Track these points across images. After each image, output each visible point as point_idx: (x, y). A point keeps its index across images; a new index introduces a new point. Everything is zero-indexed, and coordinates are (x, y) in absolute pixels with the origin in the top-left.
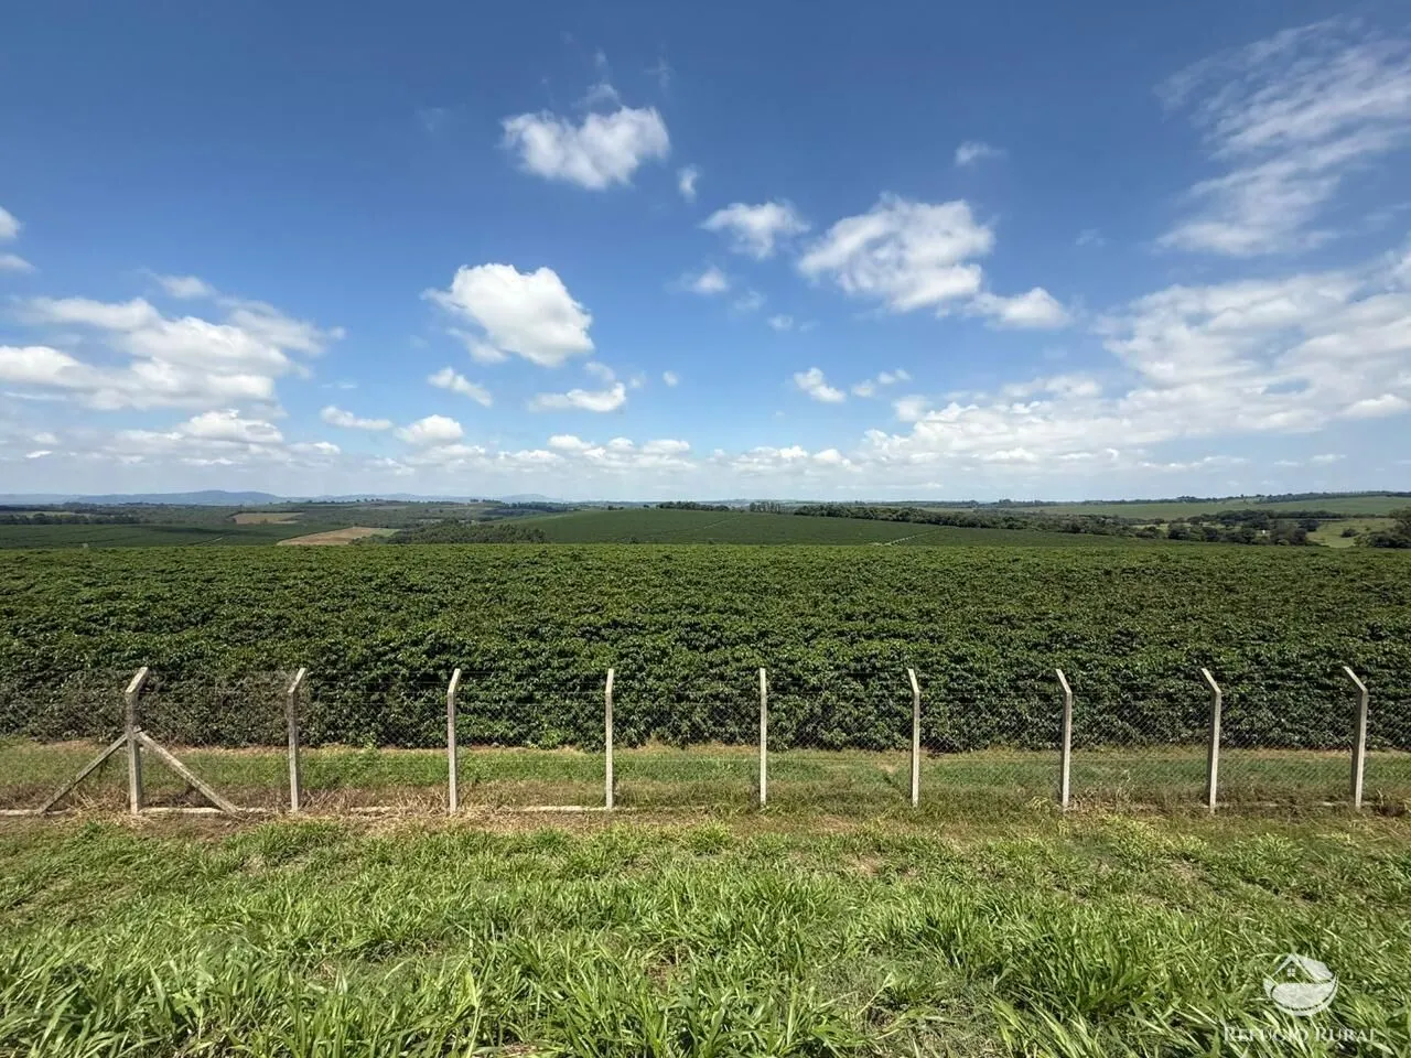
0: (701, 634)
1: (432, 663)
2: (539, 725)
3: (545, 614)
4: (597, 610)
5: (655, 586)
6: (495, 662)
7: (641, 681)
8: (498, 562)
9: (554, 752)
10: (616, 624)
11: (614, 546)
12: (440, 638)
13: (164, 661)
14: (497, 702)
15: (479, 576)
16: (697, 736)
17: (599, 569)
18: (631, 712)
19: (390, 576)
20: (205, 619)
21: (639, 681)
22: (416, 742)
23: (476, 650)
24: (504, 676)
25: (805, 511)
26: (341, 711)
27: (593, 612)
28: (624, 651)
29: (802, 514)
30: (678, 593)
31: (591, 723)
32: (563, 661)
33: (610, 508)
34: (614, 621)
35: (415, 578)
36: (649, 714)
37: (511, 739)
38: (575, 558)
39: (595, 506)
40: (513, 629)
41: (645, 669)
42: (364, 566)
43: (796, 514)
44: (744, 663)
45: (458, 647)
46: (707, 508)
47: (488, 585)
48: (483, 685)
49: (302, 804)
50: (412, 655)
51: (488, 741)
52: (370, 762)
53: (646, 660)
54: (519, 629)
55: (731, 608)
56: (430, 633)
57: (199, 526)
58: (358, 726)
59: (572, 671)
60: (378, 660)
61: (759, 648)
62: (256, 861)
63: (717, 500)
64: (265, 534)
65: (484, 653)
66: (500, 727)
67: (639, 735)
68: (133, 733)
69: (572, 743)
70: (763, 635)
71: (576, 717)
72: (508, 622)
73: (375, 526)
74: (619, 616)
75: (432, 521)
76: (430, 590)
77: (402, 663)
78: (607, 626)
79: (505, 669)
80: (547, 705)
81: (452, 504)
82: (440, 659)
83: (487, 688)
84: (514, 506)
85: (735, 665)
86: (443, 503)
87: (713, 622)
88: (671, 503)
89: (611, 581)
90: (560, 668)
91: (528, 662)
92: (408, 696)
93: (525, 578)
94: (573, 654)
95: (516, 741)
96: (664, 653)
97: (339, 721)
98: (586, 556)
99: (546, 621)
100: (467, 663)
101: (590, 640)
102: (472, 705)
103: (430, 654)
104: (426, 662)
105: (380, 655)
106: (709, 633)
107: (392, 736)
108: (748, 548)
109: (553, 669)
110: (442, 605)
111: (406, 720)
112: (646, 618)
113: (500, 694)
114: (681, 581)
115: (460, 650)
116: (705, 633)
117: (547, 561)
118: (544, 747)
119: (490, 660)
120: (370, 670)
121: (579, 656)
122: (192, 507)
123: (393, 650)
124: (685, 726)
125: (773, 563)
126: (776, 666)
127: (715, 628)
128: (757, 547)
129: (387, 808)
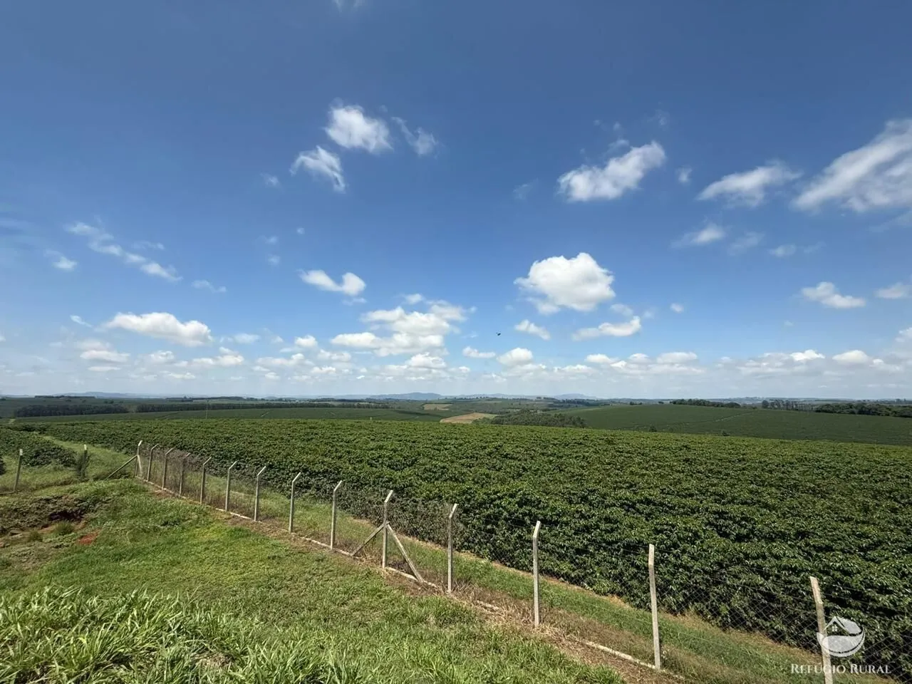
0: (731, 522)
1: (521, 511)
2: (593, 573)
3: (591, 486)
4: (631, 486)
5: (679, 471)
6: (560, 517)
7: (677, 557)
8: (556, 442)
9: (604, 598)
10: (648, 502)
11: (638, 434)
12: (525, 494)
13: (398, 486)
14: (562, 547)
15: (545, 451)
16: (737, 621)
17: (628, 452)
18: (669, 582)
19: (495, 448)
20: (413, 463)
21: (674, 556)
22: (512, 564)
23: (547, 506)
24: (566, 529)
25: (830, 409)
26: (472, 531)
27: (628, 488)
28: (659, 527)
29: (826, 411)
30: (700, 480)
31: (635, 582)
32: (609, 526)
33: (631, 404)
34: (646, 499)
35: (508, 449)
36: (685, 588)
37: (572, 578)
38: (610, 442)
39: (619, 401)
40: (570, 493)
41: (679, 546)
42: (480, 438)
43: (818, 411)
44: (784, 562)
45: (536, 503)
46: (717, 405)
47: (551, 458)
48: (552, 533)
49: (454, 589)
50: (510, 503)
51: (557, 575)
52: (488, 569)
53: (679, 538)
54: (574, 494)
55: (760, 502)
56: (520, 490)
57: (411, 410)
58: (480, 543)
59: (616, 535)
60: (491, 503)
61: (800, 547)
62: (432, 619)
63: (728, 398)
64: (436, 415)
65: (554, 509)
66: (565, 567)
67: (679, 605)
68: (386, 524)
69: (620, 595)
70: (802, 534)
71: (621, 574)
72: (567, 488)
73: (485, 412)
74: (650, 495)
75: (515, 411)
76: (517, 458)
77: (504, 508)
78: (641, 502)
79: (567, 524)
80: (598, 558)
81: (526, 400)
82: (525, 509)
83: (555, 535)
84: (564, 401)
85: (774, 561)
86: (521, 399)
87: (742, 513)
88: (683, 400)
89: (639, 464)
90: (607, 531)
91: (583, 522)
92: (508, 530)
93: (575, 456)
94: (616, 522)
95: (576, 581)
96: (696, 535)
97: (471, 538)
98: (618, 441)
99: (593, 491)
100: (542, 514)
101: (628, 511)
102: (546, 545)
103: (520, 504)
104: (518, 510)
105: (493, 500)
106: (738, 523)
107: (498, 555)
108: (768, 441)
109: (601, 530)
110: (524, 469)
111: (506, 547)
112: (676, 500)
113: (564, 541)
114: (700, 468)
115: (537, 505)
116: (735, 522)
117: (588, 443)
118: (598, 592)
119: (557, 515)
120: (487, 509)
121: (621, 524)
122: (408, 401)
123: (500, 498)
124: (724, 609)
125: (800, 460)
126: (827, 573)
127: (745, 519)
128: (776, 441)
129: (497, 608)
